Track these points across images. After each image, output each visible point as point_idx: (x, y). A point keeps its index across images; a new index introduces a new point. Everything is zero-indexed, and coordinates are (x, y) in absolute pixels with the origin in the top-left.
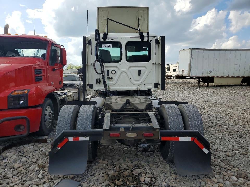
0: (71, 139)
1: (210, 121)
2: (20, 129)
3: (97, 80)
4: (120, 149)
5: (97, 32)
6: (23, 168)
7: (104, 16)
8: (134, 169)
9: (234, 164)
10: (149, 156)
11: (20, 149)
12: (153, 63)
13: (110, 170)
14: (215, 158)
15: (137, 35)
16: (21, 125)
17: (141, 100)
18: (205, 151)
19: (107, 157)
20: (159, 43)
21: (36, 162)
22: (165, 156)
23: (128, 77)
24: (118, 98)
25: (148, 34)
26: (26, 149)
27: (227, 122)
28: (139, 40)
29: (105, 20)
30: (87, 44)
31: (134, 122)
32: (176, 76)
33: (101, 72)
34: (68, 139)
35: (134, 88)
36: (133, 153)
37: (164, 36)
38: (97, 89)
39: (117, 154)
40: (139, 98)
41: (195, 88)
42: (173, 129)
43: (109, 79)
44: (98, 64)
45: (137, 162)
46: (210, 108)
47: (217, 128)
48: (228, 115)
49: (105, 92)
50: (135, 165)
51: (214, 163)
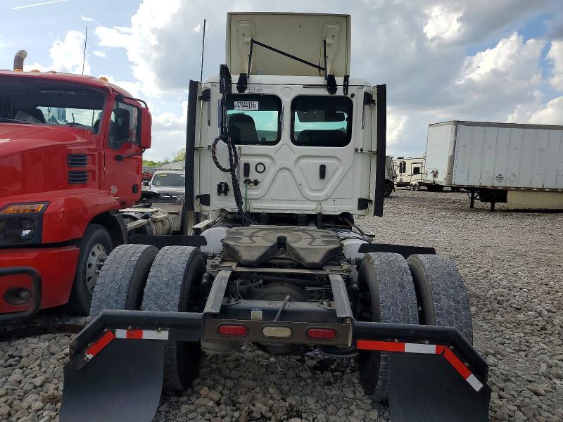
0: (121, 334)
1: (494, 297)
2: (21, 299)
3: (220, 186)
4: (260, 359)
5: (225, 71)
6: (6, 402)
7: (244, 35)
8: (285, 417)
9: (550, 417)
10: (329, 384)
11: (14, 349)
12: (356, 150)
13: (223, 417)
14: (501, 397)
15: (321, 80)
16: (21, 290)
17: (314, 239)
18: (475, 383)
19: (222, 381)
20: (373, 102)
21: (41, 386)
22: (369, 387)
23: (296, 181)
24: (258, 231)
25: (346, 78)
26: (28, 349)
27: (536, 301)
28: (324, 92)
29: (247, 43)
30: (201, 98)
31: (288, 297)
32: (421, 184)
33: (229, 167)
34: (114, 333)
35: (309, 208)
36: (291, 374)
37: (385, 85)
38: (222, 206)
39: (250, 372)
40: (309, 234)
41: (462, 214)
42: (390, 318)
43: (248, 184)
44: (222, 147)
45: (298, 397)
46: (494, 263)
47: (511, 314)
48: (540, 282)
49: (239, 214)
50: (291, 406)
51: (499, 413)
